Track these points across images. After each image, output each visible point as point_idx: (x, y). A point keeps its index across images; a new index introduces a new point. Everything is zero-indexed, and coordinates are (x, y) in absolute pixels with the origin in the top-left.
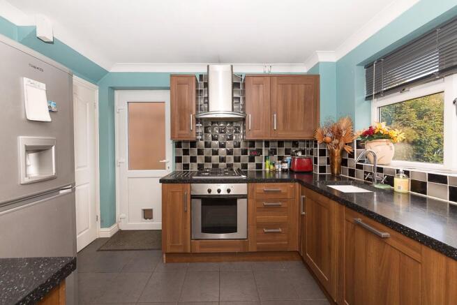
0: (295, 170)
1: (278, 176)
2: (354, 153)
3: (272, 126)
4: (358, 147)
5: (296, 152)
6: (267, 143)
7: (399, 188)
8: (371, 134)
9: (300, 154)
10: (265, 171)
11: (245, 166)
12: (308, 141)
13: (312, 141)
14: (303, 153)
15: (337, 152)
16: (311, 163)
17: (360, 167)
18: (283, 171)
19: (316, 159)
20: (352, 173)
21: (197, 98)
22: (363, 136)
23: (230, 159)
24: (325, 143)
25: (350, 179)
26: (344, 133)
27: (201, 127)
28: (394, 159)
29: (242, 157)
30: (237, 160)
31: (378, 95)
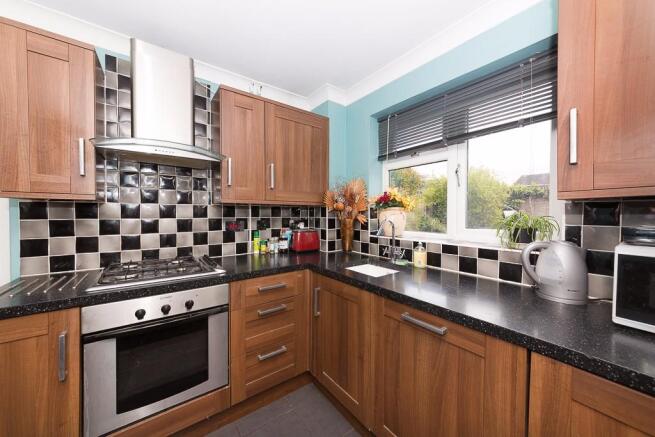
0: (298, 250)
1: (273, 262)
2: (367, 223)
3: (267, 182)
4: (372, 217)
5: (297, 222)
6: (255, 210)
7: (420, 262)
8: (386, 202)
9: (301, 226)
10: (253, 255)
11: (216, 250)
12: (312, 208)
13: (317, 207)
14: (306, 225)
15: (349, 222)
16: (318, 238)
17: (374, 240)
18: (282, 252)
19: (324, 232)
20: (365, 248)
21: (99, 107)
22: (378, 203)
23: (186, 239)
24: (335, 211)
25: (363, 257)
26: (357, 198)
27: (109, 171)
28: (406, 229)
29: (211, 234)
30: (201, 239)
31: (392, 155)
